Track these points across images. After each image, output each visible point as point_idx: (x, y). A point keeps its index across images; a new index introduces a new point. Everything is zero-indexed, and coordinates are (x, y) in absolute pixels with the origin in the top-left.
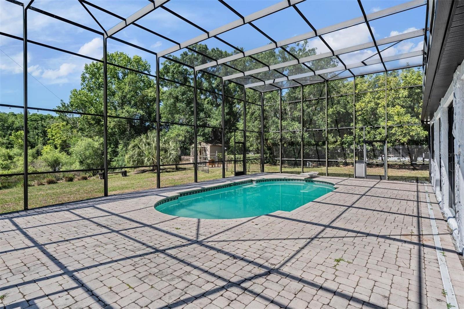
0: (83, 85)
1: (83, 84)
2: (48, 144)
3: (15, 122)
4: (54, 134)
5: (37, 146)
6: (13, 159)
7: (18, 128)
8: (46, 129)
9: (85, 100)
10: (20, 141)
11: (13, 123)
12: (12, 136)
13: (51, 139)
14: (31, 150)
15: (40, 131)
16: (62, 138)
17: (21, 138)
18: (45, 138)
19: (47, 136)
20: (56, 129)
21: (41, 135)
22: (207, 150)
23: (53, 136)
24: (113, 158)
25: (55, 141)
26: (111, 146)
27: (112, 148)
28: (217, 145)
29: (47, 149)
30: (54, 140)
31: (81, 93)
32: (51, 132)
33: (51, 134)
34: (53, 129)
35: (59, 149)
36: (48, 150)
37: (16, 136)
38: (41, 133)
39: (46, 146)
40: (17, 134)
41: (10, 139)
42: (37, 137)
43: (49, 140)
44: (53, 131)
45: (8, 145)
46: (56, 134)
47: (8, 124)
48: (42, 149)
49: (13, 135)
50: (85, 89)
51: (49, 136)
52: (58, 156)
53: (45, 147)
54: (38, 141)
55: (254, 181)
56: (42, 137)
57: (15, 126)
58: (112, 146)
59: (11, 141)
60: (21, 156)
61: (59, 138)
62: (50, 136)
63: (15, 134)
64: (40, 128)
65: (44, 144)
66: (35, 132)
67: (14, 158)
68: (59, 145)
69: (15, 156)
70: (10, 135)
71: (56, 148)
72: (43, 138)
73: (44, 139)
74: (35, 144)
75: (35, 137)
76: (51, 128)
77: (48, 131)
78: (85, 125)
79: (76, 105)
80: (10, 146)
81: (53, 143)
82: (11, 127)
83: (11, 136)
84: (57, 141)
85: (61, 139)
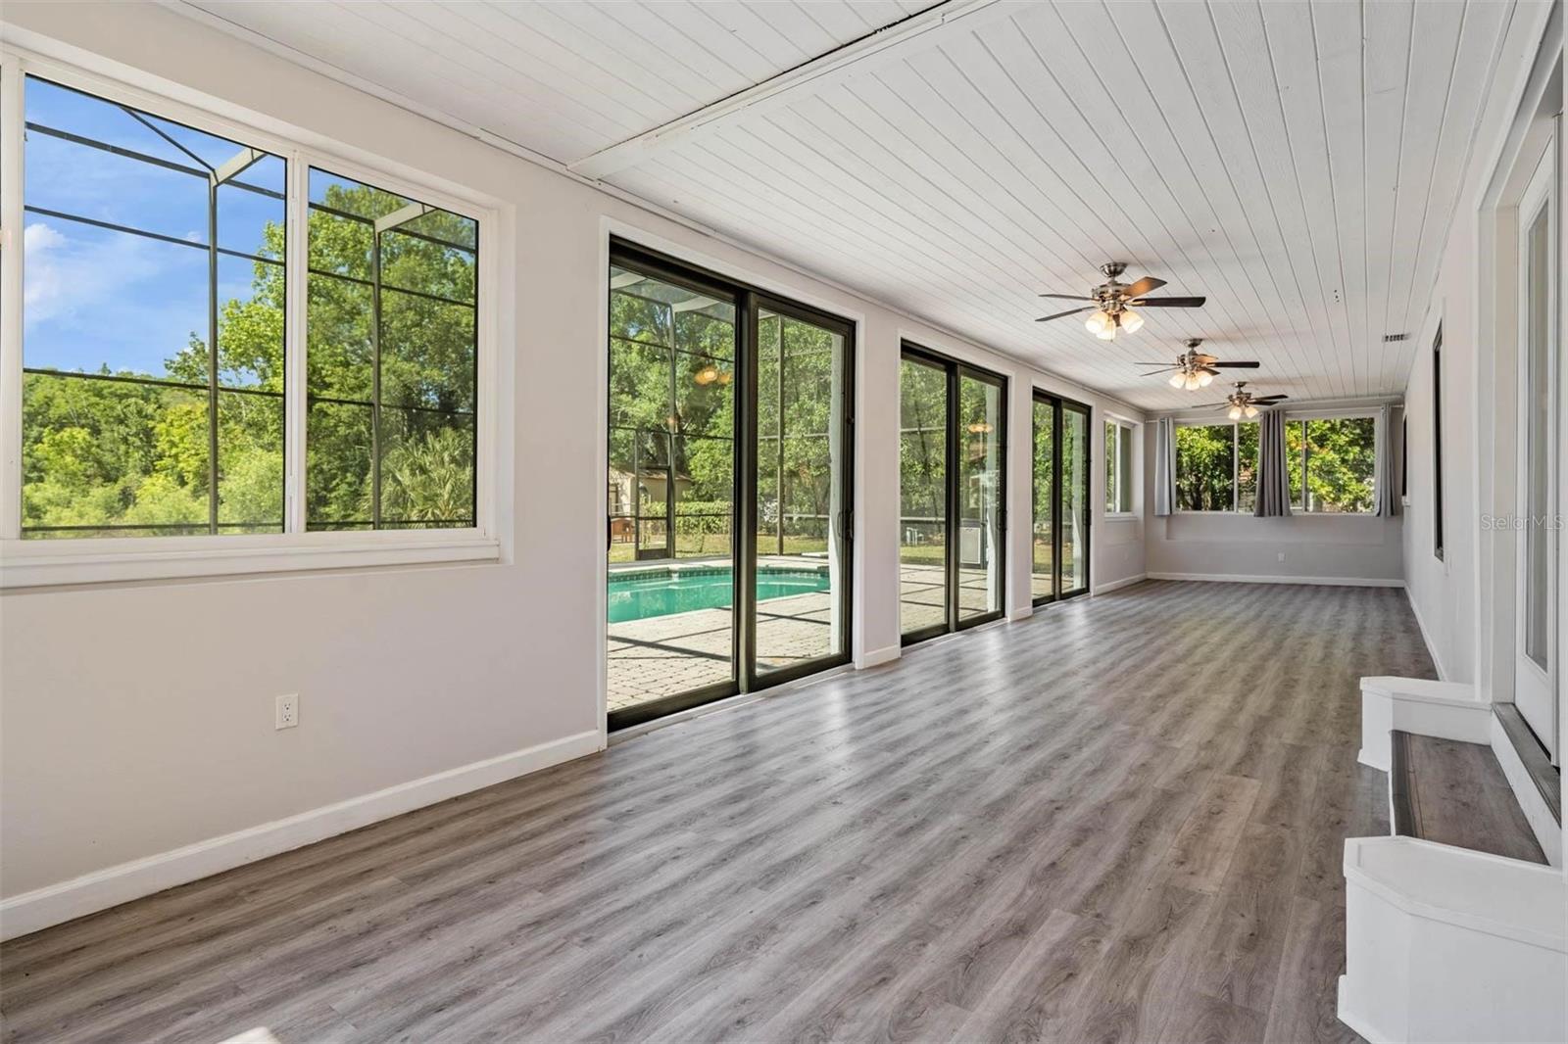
0: (258, 288)
1: (259, 285)
2: (157, 471)
3: (56, 401)
4: (176, 439)
5: (124, 476)
6: (42, 515)
7: (65, 418)
8: (151, 424)
9: (267, 336)
10: (69, 459)
11: (47, 403)
12: (43, 443)
13: (167, 454)
14: (101, 490)
15: (134, 430)
16: (200, 451)
17: (74, 451)
18: (150, 452)
19: (155, 447)
20: (183, 422)
21: (138, 443)
22: (624, 493)
23: (173, 444)
24: (349, 515)
25: (180, 462)
26: (346, 478)
27: (350, 484)
28: (655, 476)
29: (155, 484)
30: (176, 456)
31: (253, 313)
32: (168, 433)
33: (167, 439)
34: (175, 423)
35: (189, 487)
36: (158, 489)
37: (58, 445)
38: (136, 435)
39: (151, 476)
40: (58, 437)
41: (36, 454)
42: (123, 448)
43: (160, 457)
44: (174, 431)
45: (29, 472)
46: (182, 439)
47: (32, 406)
48: (139, 488)
49: (45, 440)
50: (263, 299)
51: (162, 445)
52: (187, 508)
53: (147, 481)
54: (127, 462)
55: (675, 572)
56: (138, 448)
57: (53, 413)
58: (350, 477)
59: (39, 460)
60: (68, 507)
61: (193, 452)
62: (166, 447)
63: (54, 440)
64: (133, 419)
65: (146, 472)
66: (119, 433)
67: (45, 513)
68: (191, 476)
69: (48, 508)
70: (38, 440)
71: (183, 483)
72: (141, 453)
73: (147, 454)
74: (118, 470)
75: (118, 449)
76: (168, 421)
77: (156, 431)
78: (267, 412)
79: (239, 350)
80: (34, 475)
81: (173, 468)
82: (40, 417)
83: (40, 445)
84: (185, 461)
85: (197, 454)
